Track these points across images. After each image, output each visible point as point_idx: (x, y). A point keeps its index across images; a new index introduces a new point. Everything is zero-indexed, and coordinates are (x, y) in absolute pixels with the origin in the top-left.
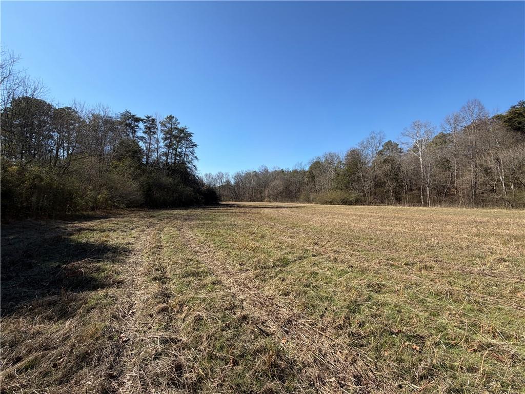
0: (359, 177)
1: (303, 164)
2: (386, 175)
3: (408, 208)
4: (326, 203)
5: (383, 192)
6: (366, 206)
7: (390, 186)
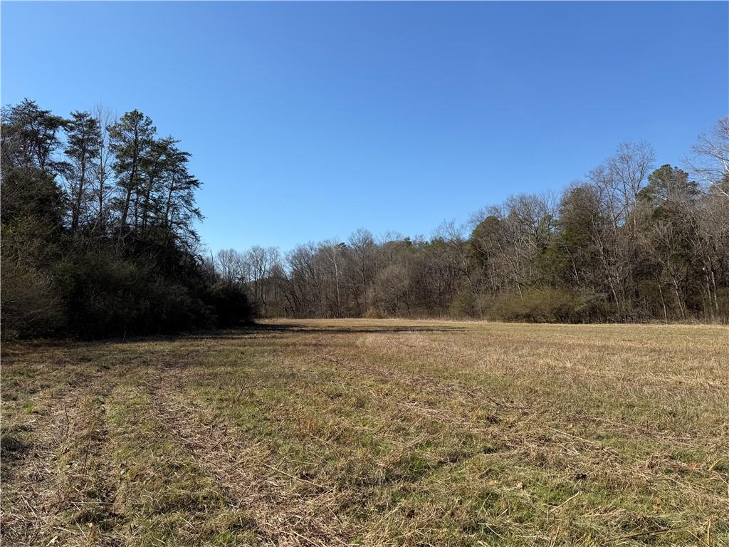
0: (595, 255)
1: (457, 226)
2: (662, 248)
3: (719, 327)
4: (516, 318)
5: (654, 288)
6: (616, 325)
7: (672, 274)
